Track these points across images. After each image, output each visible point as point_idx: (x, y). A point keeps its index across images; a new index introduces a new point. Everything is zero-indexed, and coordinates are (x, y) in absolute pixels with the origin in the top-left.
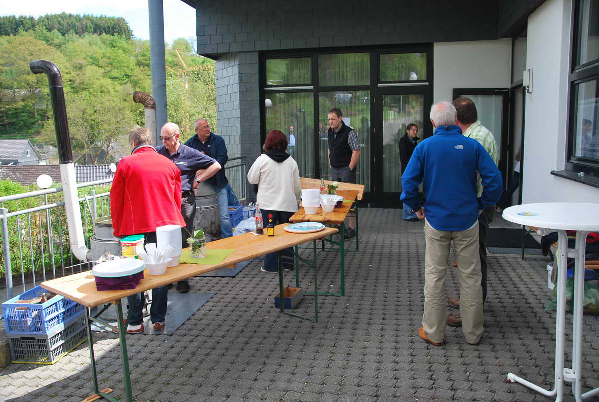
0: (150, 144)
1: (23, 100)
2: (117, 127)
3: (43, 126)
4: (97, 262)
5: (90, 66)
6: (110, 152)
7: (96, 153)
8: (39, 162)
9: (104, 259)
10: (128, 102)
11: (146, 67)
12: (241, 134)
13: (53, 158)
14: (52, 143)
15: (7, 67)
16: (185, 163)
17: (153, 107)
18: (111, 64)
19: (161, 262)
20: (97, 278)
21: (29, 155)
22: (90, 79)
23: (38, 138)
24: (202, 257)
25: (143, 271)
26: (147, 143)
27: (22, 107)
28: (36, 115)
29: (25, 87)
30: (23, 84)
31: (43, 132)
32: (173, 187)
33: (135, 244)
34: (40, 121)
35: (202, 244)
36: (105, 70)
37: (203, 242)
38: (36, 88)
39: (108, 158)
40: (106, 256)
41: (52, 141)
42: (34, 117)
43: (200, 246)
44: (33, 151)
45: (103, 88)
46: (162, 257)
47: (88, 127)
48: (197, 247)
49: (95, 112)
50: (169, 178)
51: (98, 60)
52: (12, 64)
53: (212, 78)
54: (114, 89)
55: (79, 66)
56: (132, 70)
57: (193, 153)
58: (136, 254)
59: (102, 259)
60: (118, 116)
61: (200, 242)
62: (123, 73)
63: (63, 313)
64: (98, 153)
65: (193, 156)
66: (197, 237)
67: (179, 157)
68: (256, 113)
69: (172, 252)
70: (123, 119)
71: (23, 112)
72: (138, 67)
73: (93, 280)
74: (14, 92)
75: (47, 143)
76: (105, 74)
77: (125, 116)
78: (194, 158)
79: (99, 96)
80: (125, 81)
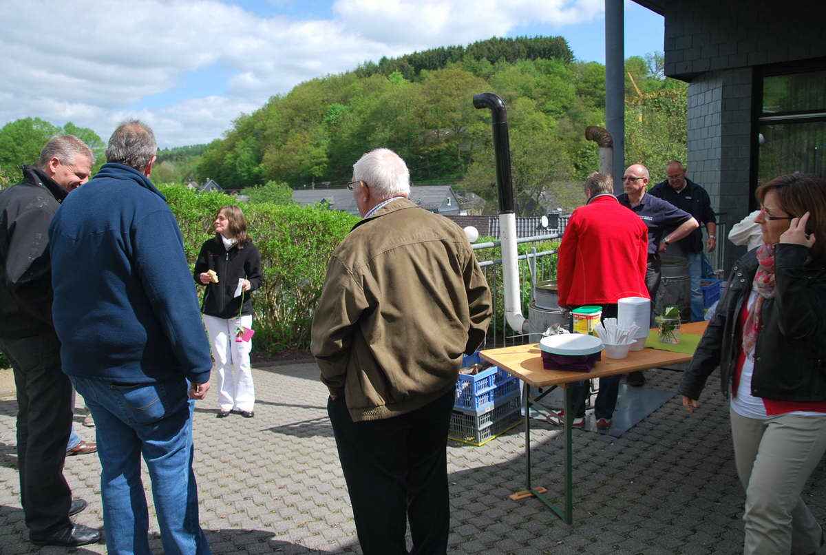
0: (611, 193)
1: (447, 141)
2: (551, 172)
3: (466, 170)
4: (544, 334)
5: (520, 98)
6: (540, 203)
7: (524, 204)
8: (459, 213)
9: (552, 332)
10: (565, 140)
11: (588, 97)
12: (722, 182)
13: (475, 208)
14: (475, 190)
15: (432, 104)
16: (650, 219)
17: (610, 146)
18: (546, 94)
19: (623, 343)
20: (544, 353)
21: (449, 204)
22: (521, 114)
23: (459, 185)
24: (675, 343)
25: (600, 352)
26: (606, 191)
27: (444, 148)
28: (459, 157)
29: (450, 127)
30: (448, 122)
31: (466, 176)
32: (637, 248)
33: (591, 318)
34: (463, 165)
35: (676, 325)
36: (538, 102)
37: (677, 322)
38: (461, 127)
39: (537, 209)
40: (554, 329)
41: (475, 187)
42: (457, 160)
43: (673, 328)
44: (454, 200)
45: (536, 125)
46: (624, 336)
47: (516, 172)
48: (668, 328)
49: (525, 153)
50: (634, 237)
51: (531, 89)
52: (438, 101)
53: (678, 107)
54: (548, 124)
55: (508, 98)
56: (571, 100)
57: (661, 205)
58: (590, 329)
59: (548, 332)
60: (552, 158)
61: (672, 322)
62: (560, 105)
63: (494, 389)
64: (526, 203)
65: (661, 210)
66: (670, 316)
67: (643, 210)
68: (746, 152)
69: (638, 332)
70: (558, 162)
71: (445, 154)
72: (578, 96)
73: (539, 355)
74: (438, 132)
75: (470, 191)
76: (538, 108)
77: (560, 158)
78: (662, 212)
79: (531, 134)
80: (562, 115)
